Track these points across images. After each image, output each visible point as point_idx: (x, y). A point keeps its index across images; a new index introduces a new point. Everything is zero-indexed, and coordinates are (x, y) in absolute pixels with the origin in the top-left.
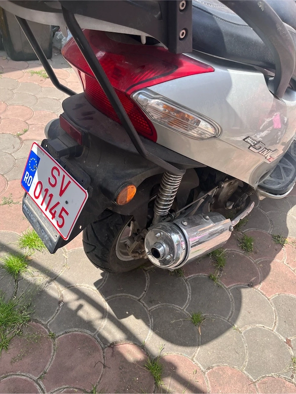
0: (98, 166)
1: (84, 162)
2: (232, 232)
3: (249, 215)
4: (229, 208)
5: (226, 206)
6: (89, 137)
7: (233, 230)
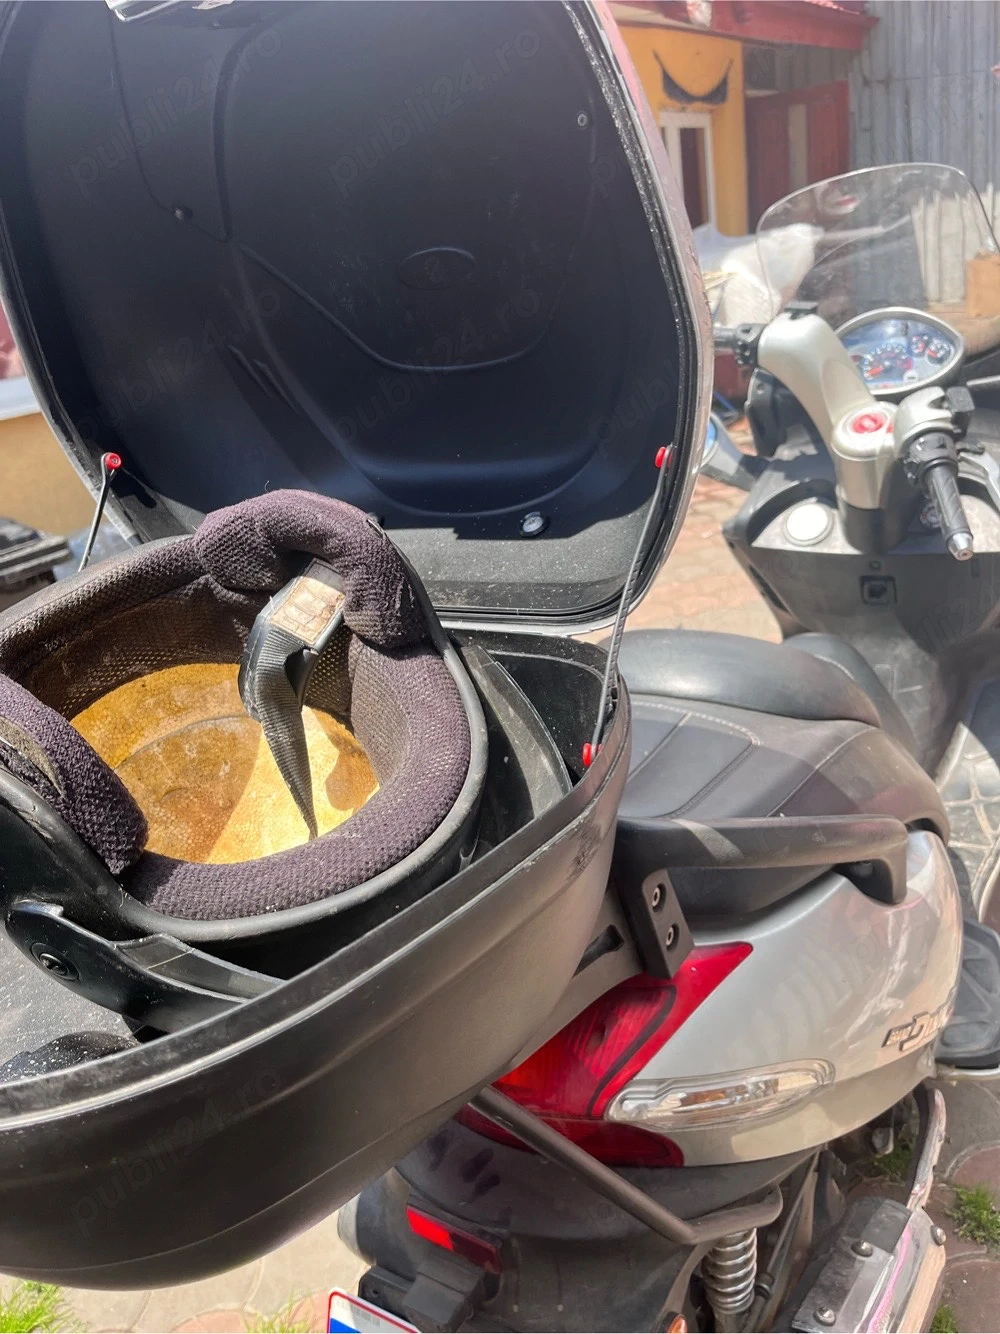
0: (560, 1308)
1: (515, 1308)
2: (945, 1244)
3: (947, 1141)
4: (887, 1152)
5: (875, 1151)
6: (515, 1243)
7: (944, 1238)
